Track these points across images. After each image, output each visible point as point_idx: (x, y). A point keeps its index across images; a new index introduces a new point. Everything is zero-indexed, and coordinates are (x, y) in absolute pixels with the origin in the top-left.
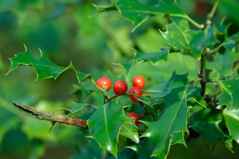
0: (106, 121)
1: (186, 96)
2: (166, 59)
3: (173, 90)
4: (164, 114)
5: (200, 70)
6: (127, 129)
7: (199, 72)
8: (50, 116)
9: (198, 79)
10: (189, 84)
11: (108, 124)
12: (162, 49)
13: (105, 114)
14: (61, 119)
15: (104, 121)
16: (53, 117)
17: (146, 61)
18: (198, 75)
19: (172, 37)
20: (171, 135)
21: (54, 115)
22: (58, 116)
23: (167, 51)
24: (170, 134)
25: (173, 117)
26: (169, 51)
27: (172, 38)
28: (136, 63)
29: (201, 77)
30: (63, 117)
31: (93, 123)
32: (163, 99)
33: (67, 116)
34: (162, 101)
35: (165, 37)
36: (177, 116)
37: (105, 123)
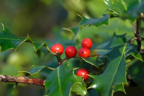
0: (59, 82)
1: (125, 53)
2: (107, 24)
3: (114, 48)
4: (107, 69)
5: (136, 30)
6: (77, 86)
7: (135, 32)
8: (13, 79)
9: (135, 38)
10: (127, 42)
11: (61, 84)
12: (104, 15)
13: (59, 75)
14: (22, 81)
15: (58, 81)
16: (16, 79)
17: (90, 25)
18: (135, 34)
19: (113, 3)
20: (113, 87)
21: (16, 78)
22: (20, 78)
23: (108, 17)
24: (112, 85)
25: (115, 71)
26: (109, 17)
27: (112, 5)
28: (82, 28)
29: (137, 36)
30: (24, 78)
31: (49, 84)
32: (106, 56)
33: (27, 78)
34: (106, 58)
35: (107, 4)
36: (118, 70)
37: (59, 84)
